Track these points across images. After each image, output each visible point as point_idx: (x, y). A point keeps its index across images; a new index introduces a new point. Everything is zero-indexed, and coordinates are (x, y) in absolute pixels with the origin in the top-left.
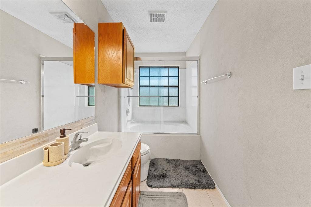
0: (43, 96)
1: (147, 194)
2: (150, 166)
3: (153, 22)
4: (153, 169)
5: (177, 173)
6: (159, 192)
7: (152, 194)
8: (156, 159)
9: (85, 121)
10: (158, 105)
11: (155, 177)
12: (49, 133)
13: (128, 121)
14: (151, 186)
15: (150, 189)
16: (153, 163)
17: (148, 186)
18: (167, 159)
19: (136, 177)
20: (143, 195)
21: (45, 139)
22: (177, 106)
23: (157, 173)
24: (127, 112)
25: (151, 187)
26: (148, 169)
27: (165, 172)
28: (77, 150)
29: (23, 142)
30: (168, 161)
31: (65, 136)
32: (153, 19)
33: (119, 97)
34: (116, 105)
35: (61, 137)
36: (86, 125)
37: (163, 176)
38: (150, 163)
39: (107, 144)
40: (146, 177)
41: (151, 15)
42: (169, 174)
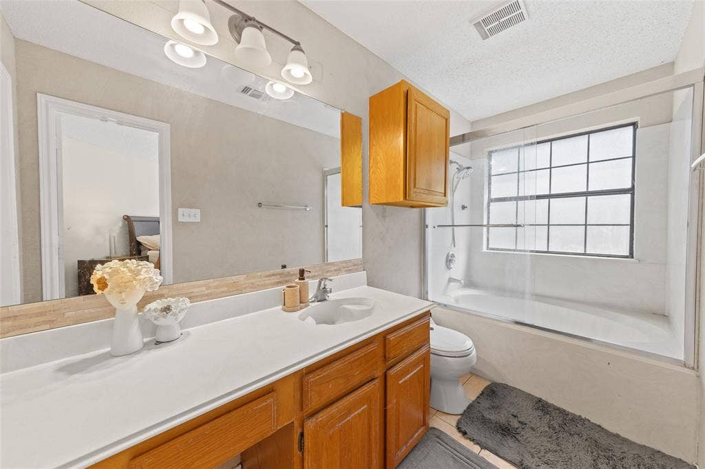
0: (327, 226)
1: (446, 441)
2: (482, 394)
3: (491, 38)
4: (486, 404)
5: (554, 447)
6: (477, 456)
7: (458, 449)
8: (505, 387)
9: (344, 265)
10: (546, 250)
11: (484, 421)
12: (292, 273)
13: (451, 280)
14: (464, 433)
15: (457, 436)
16: (493, 392)
17: (459, 429)
18: (540, 400)
19: (400, 382)
20: (438, 437)
21: (288, 278)
22: (626, 257)
23: (493, 417)
24: (449, 260)
25: (463, 435)
26: (474, 398)
27: (516, 426)
28: (320, 303)
29: (267, 276)
30: (542, 406)
31: (303, 279)
32: (489, 30)
33: (423, 227)
34: (415, 244)
35: (300, 279)
36: (346, 271)
37: (505, 431)
38: (486, 388)
39: (364, 308)
40: (461, 411)
41: (478, 25)
42: (527, 434)
